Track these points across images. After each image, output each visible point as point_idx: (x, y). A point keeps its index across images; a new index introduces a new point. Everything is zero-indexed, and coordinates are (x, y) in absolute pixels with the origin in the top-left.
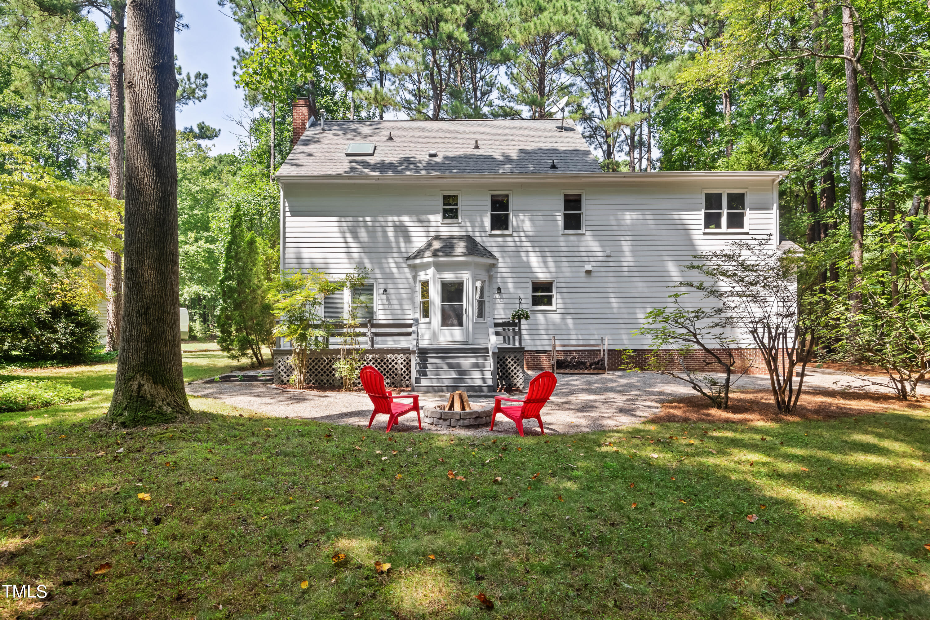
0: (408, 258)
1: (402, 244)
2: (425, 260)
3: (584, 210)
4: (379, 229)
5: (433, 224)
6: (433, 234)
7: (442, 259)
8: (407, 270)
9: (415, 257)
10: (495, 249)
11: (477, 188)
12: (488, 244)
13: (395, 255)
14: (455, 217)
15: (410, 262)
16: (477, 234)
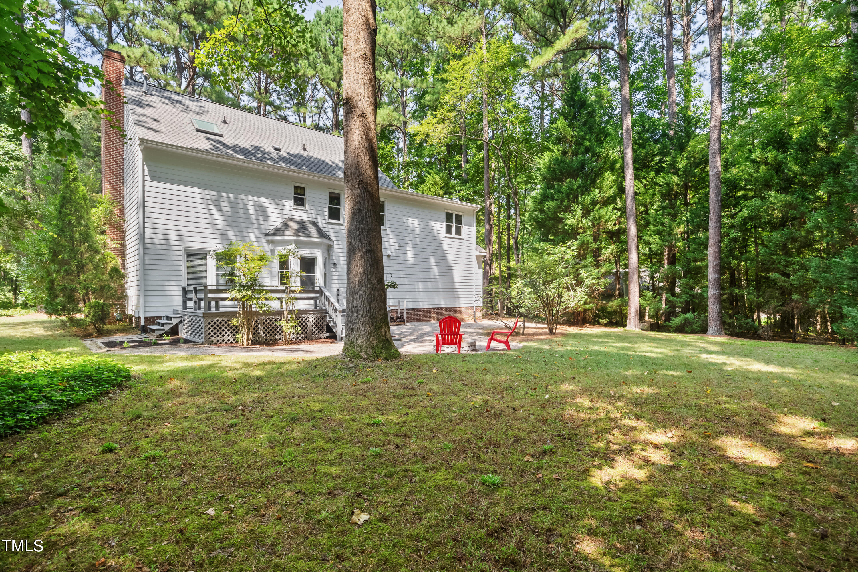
0: (267, 235)
1: (262, 222)
2: (286, 238)
3: (386, 213)
4: (241, 206)
5: (288, 208)
6: (287, 216)
7: (302, 238)
8: (265, 244)
9: (274, 234)
10: (332, 234)
11: (321, 185)
12: (327, 230)
13: (256, 231)
14: (303, 205)
15: (270, 238)
16: (319, 221)
